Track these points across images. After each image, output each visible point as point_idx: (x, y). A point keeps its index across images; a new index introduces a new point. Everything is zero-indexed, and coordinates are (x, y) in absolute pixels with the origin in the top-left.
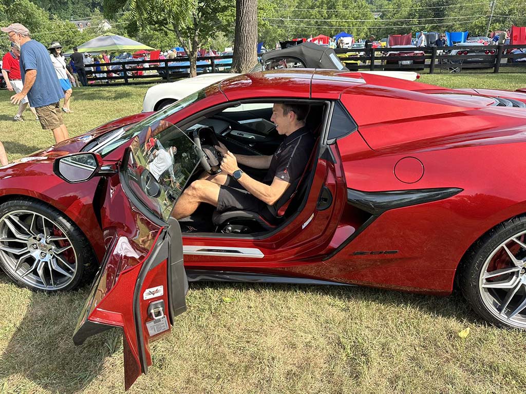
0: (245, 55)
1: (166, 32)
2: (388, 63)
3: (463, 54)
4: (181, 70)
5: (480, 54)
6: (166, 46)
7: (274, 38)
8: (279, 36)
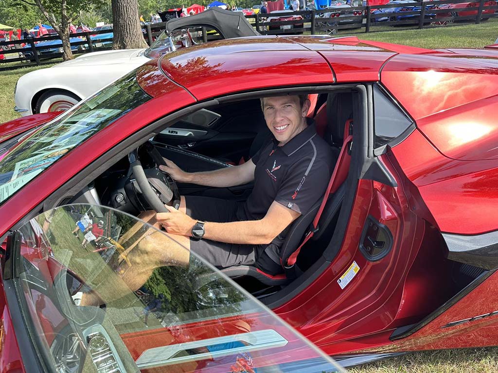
0: (128, 28)
1: (25, 7)
2: (270, 28)
3: (335, 17)
4: (51, 50)
5: (349, 15)
6: (26, 25)
7: (146, 11)
8: (150, 8)
